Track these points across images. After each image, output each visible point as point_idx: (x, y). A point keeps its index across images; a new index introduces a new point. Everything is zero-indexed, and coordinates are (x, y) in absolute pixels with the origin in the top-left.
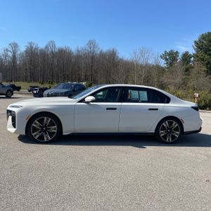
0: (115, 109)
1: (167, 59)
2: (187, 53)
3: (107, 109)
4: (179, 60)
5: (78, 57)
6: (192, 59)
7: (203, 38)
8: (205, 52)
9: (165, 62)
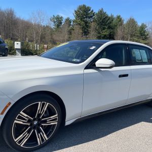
0: (126, 75)
1: (55, 22)
2: (68, 18)
3: (120, 76)
4: (63, 23)
6: (72, 23)
7: (80, 8)
8: (81, 19)
9: (54, 24)
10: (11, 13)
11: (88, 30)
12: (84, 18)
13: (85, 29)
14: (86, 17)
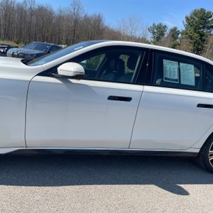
1: (154, 33)
2: (175, 29)
3: (111, 98)
4: (166, 35)
5: (60, 18)
6: (180, 36)
7: (195, 13)
8: (195, 29)
9: (152, 36)
10: (98, 20)
11: (203, 47)
12: (200, 28)
13: (200, 44)
14: (204, 28)
